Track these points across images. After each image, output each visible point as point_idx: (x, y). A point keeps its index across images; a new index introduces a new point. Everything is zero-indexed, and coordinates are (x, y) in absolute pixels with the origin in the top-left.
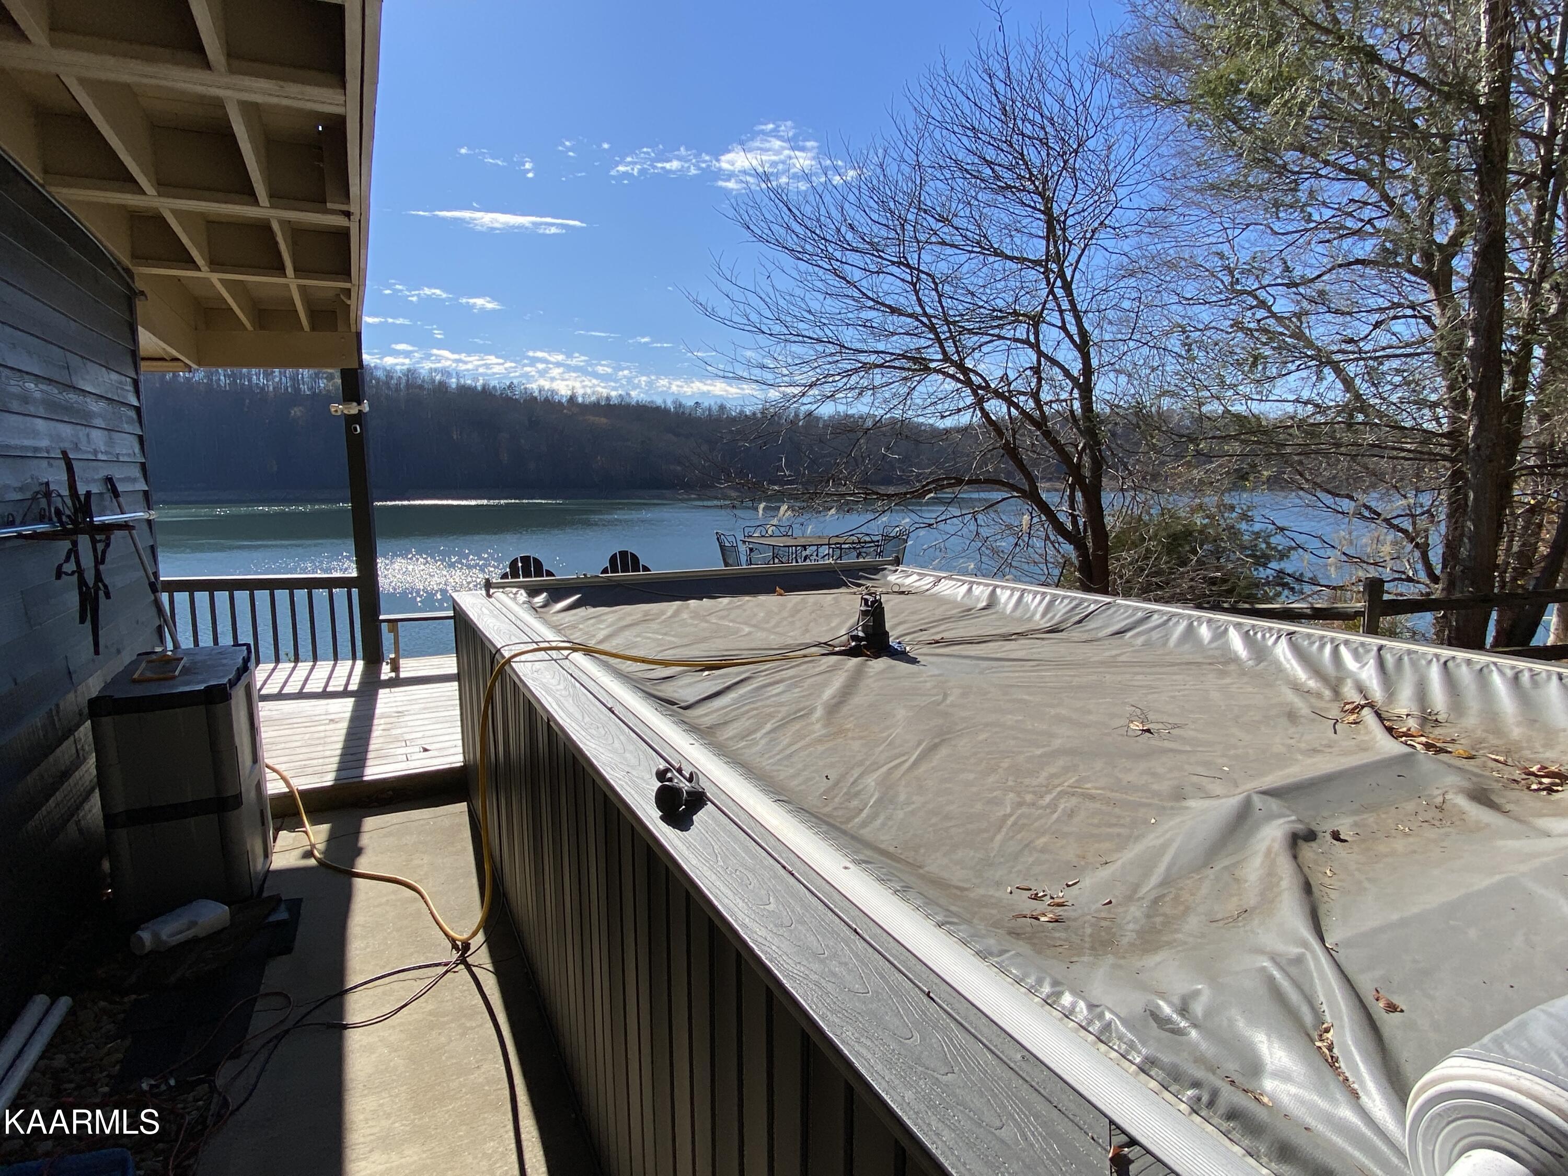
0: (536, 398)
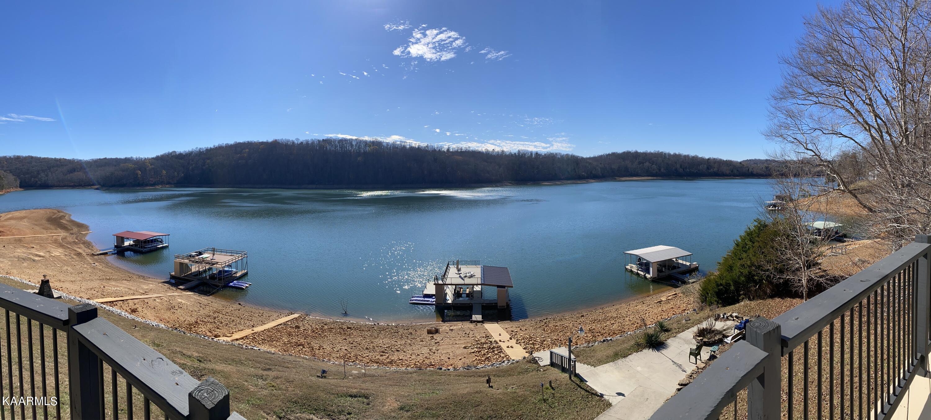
0: (436, 150)
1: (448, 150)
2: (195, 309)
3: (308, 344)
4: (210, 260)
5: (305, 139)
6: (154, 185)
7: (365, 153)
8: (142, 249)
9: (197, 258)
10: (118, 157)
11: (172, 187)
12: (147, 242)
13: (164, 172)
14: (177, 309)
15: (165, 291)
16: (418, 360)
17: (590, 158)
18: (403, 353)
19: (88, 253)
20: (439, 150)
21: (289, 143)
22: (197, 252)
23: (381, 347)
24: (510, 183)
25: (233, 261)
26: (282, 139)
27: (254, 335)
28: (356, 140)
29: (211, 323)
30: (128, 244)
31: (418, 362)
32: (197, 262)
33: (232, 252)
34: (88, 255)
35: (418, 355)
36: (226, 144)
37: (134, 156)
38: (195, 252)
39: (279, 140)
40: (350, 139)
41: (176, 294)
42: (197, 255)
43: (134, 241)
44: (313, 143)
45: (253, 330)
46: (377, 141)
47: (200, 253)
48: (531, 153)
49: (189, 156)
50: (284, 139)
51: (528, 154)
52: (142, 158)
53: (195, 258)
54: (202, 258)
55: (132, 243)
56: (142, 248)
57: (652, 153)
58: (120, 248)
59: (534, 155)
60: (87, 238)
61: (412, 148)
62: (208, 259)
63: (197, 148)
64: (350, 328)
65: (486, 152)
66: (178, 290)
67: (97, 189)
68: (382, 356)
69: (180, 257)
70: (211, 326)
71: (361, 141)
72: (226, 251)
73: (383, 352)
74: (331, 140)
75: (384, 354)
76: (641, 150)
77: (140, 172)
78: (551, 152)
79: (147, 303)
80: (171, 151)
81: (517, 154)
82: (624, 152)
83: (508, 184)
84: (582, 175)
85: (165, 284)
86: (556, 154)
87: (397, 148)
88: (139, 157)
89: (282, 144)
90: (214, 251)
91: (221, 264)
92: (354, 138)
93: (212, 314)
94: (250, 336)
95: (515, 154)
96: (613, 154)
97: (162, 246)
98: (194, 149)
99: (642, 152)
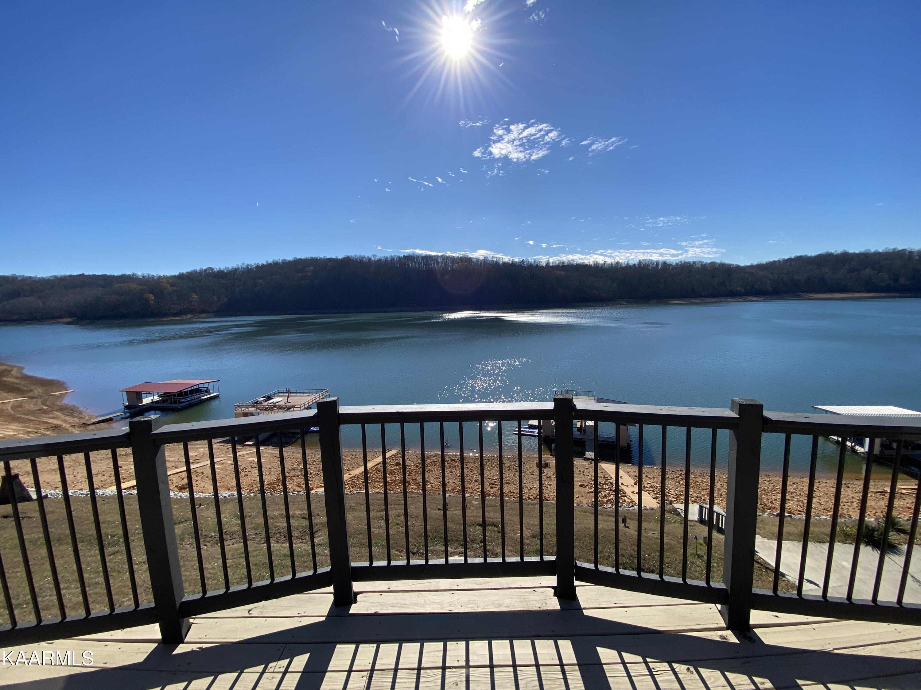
1: (548, 264)
2: (272, 465)
3: (414, 480)
4: (284, 404)
5: (383, 256)
6: (179, 313)
7: (453, 270)
8: (176, 405)
9: (266, 403)
10: (108, 274)
11: (210, 317)
12: (181, 394)
13: (195, 296)
14: (250, 470)
15: (224, 452)
16: (531, 494)
17: (752, 267)
18: (514, 486)
19: (74, 423)
20: (537, 265)
21: (364, 260)
22: (264, 397)
23: (489, 478)
24: (627, 301)
25: (313, 402)
26: (356, 255)
27: (353, 480)
28: (442, 256)
29: (298, 476)
30: (151, 401)
31: (532, 495)
32: (266, 408)
33: (311, 391)
34: (75, 426)
35: (531, 489)
36: (282, 260)
37: (139, 274)
38: (262, 397)
39: (352, 256)
40: (435, 256)
41: (244, 453)
42: (266, 401)
43: (160, 396)
44: (392, 259)
45: (351, 474)
46: (465, 258)
47: (269, 398)
48: (656, 263)
49: (234, 274)
50: (358, 255)
51: (653, 264)
52: (153, 276)
53: (263, 404)
54: (272, 403)
55: (156, 398)
56: (175, 403)
58: (136, 408)
59: (660, 266)
60: (66, 401)
61: (505, 264)
62: (280, 403)
63: (243, 264)
64: (454, 460)
65: (594, 265)
66: (246, 447)
67: (69, 323)
68: (492, 488)
69: (243, 407)
70: (299, 480)
71: (448, 258)
72: (302, 391)
73: (492, 484)
74: (414, 257)
75: (494, 486)
77: (151, 297)
78: (687, 261)
79: (202, 473)
80: (204, 268)
81: (637, 266)
82: (820, 255)
83: (623, 302)
85: (223, 444)
86: (694, 263)
87: (489, 264)
88: (149, 275)
89: (356, 261)
90: (288, 392)
91: (299, 406)
92: (440, 254)
93: (297, 466)
94: (348, 481)
95: (634, 265)
96: (799, 259)
97: (209, 396)
98: (240, 265)
99: (857, 252)
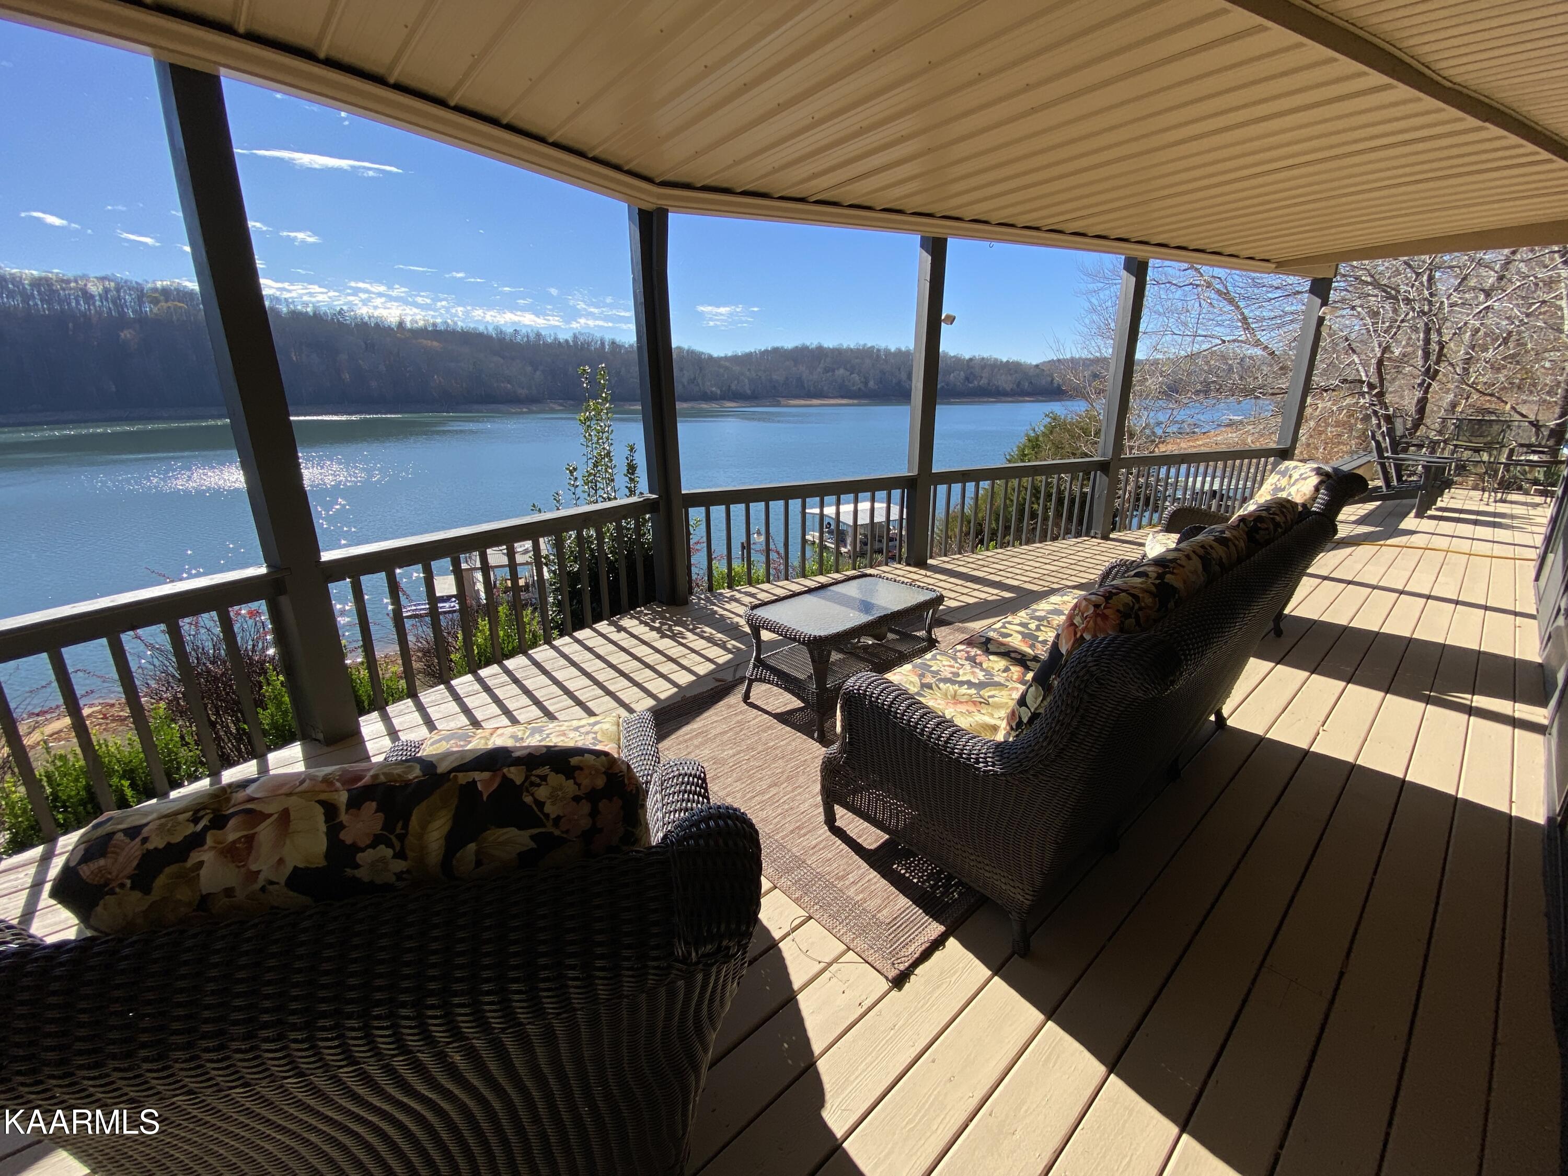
0: (366, 324)
17: (726, 358)
57: (851, 350)
61: (296, 315)
76: (830, 343)
82: (796, 348)
84: (712, 392)
96: (776, 350)
99: (831, 347)
